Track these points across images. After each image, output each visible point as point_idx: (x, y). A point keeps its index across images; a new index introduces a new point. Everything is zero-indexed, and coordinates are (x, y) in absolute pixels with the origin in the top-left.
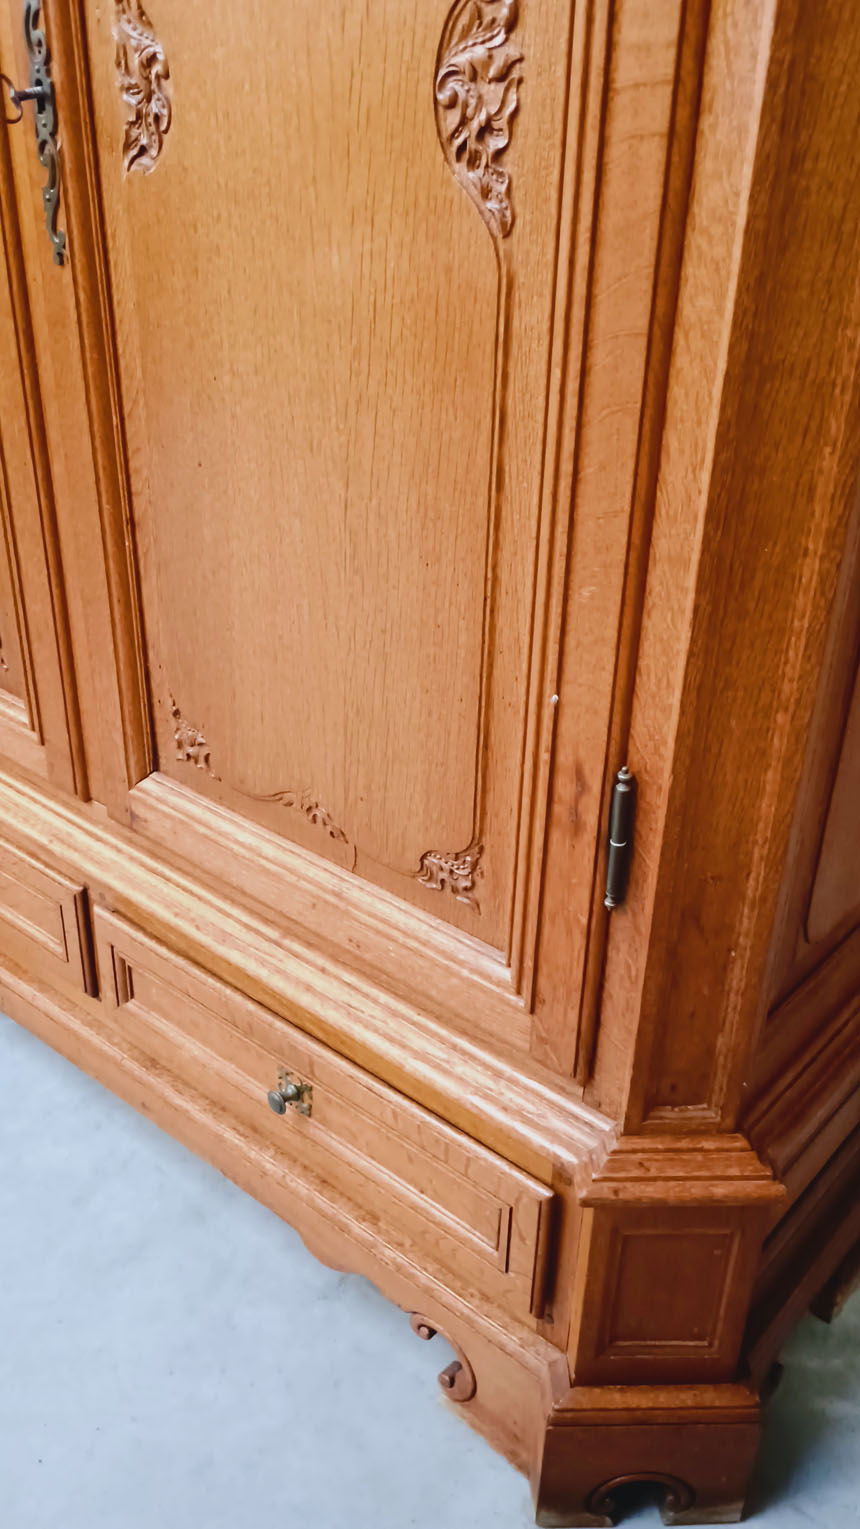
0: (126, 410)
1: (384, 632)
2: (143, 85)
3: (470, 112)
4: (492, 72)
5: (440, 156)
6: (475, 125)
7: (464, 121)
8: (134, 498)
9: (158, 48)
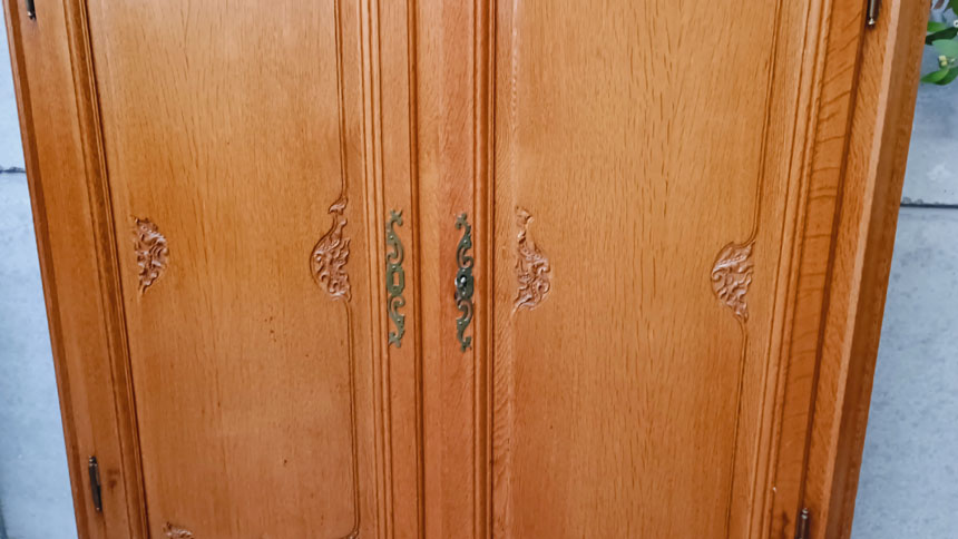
0: (496, 409)
1: (670, 481)
2: (533, 275)
3: (729, 282)
4: (740, 270)
5: (713, 298)
6: (731, 287)
7: (725, 285)
8: (495, 451)
9: (545, 261)
